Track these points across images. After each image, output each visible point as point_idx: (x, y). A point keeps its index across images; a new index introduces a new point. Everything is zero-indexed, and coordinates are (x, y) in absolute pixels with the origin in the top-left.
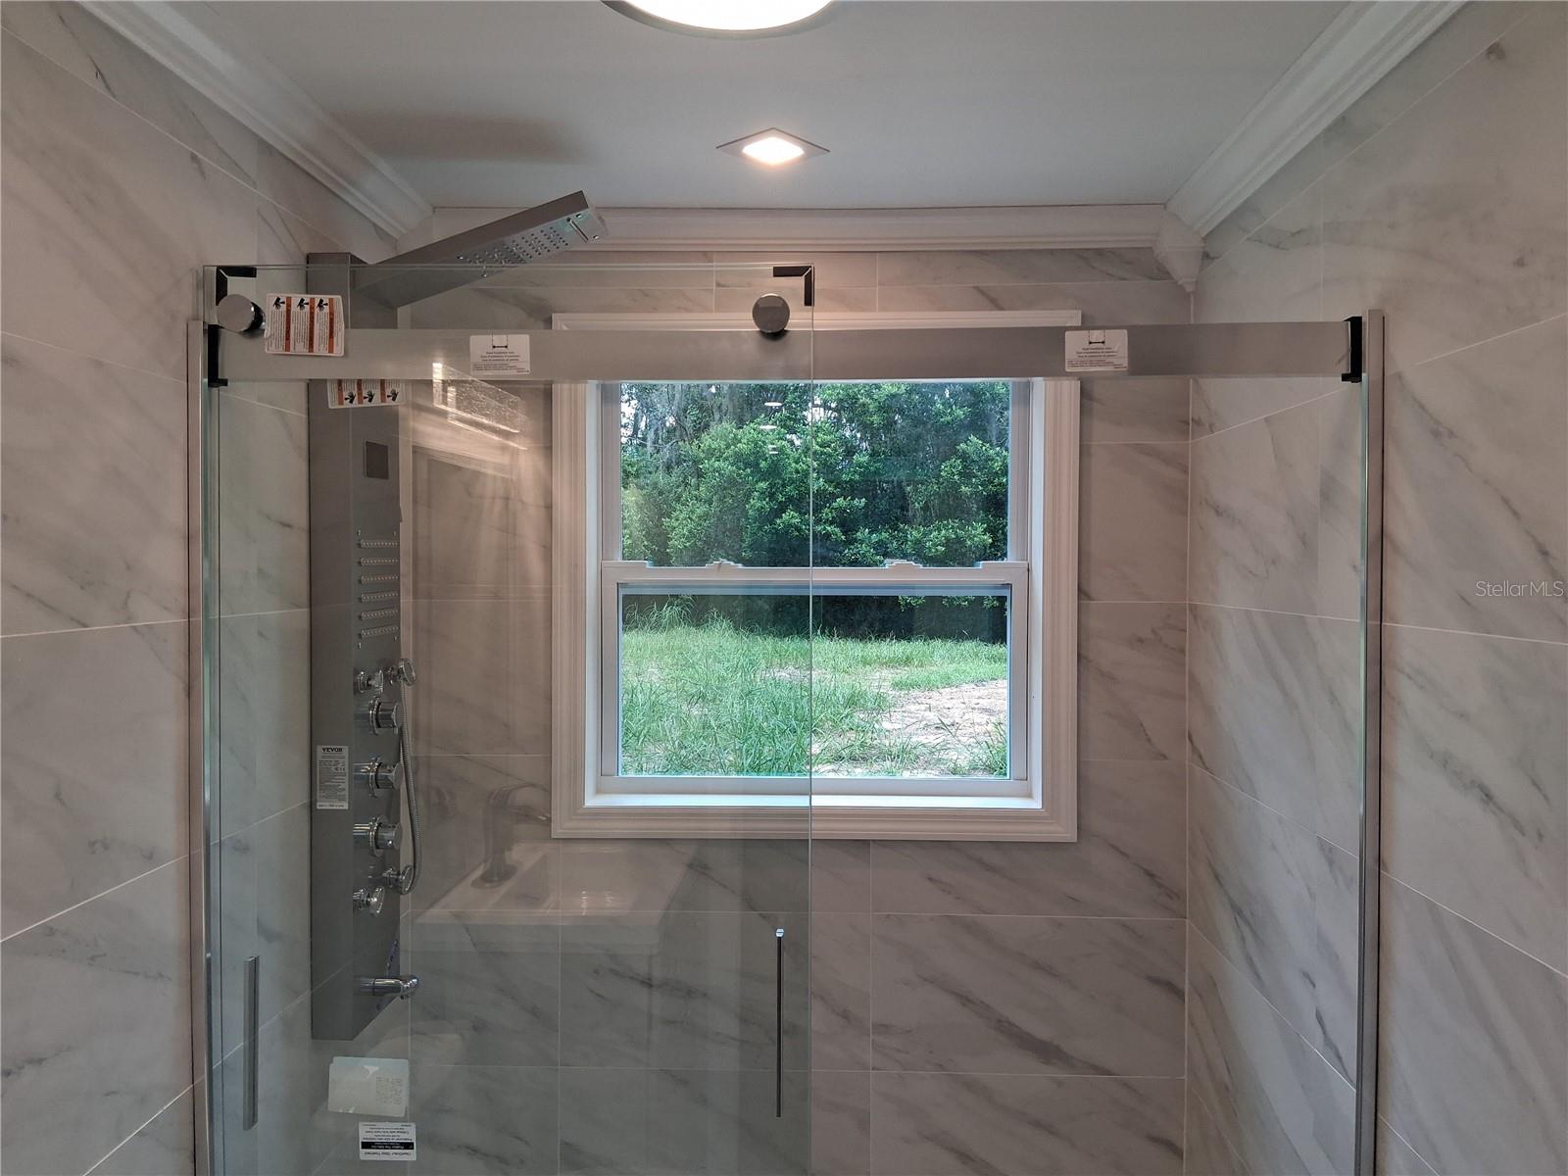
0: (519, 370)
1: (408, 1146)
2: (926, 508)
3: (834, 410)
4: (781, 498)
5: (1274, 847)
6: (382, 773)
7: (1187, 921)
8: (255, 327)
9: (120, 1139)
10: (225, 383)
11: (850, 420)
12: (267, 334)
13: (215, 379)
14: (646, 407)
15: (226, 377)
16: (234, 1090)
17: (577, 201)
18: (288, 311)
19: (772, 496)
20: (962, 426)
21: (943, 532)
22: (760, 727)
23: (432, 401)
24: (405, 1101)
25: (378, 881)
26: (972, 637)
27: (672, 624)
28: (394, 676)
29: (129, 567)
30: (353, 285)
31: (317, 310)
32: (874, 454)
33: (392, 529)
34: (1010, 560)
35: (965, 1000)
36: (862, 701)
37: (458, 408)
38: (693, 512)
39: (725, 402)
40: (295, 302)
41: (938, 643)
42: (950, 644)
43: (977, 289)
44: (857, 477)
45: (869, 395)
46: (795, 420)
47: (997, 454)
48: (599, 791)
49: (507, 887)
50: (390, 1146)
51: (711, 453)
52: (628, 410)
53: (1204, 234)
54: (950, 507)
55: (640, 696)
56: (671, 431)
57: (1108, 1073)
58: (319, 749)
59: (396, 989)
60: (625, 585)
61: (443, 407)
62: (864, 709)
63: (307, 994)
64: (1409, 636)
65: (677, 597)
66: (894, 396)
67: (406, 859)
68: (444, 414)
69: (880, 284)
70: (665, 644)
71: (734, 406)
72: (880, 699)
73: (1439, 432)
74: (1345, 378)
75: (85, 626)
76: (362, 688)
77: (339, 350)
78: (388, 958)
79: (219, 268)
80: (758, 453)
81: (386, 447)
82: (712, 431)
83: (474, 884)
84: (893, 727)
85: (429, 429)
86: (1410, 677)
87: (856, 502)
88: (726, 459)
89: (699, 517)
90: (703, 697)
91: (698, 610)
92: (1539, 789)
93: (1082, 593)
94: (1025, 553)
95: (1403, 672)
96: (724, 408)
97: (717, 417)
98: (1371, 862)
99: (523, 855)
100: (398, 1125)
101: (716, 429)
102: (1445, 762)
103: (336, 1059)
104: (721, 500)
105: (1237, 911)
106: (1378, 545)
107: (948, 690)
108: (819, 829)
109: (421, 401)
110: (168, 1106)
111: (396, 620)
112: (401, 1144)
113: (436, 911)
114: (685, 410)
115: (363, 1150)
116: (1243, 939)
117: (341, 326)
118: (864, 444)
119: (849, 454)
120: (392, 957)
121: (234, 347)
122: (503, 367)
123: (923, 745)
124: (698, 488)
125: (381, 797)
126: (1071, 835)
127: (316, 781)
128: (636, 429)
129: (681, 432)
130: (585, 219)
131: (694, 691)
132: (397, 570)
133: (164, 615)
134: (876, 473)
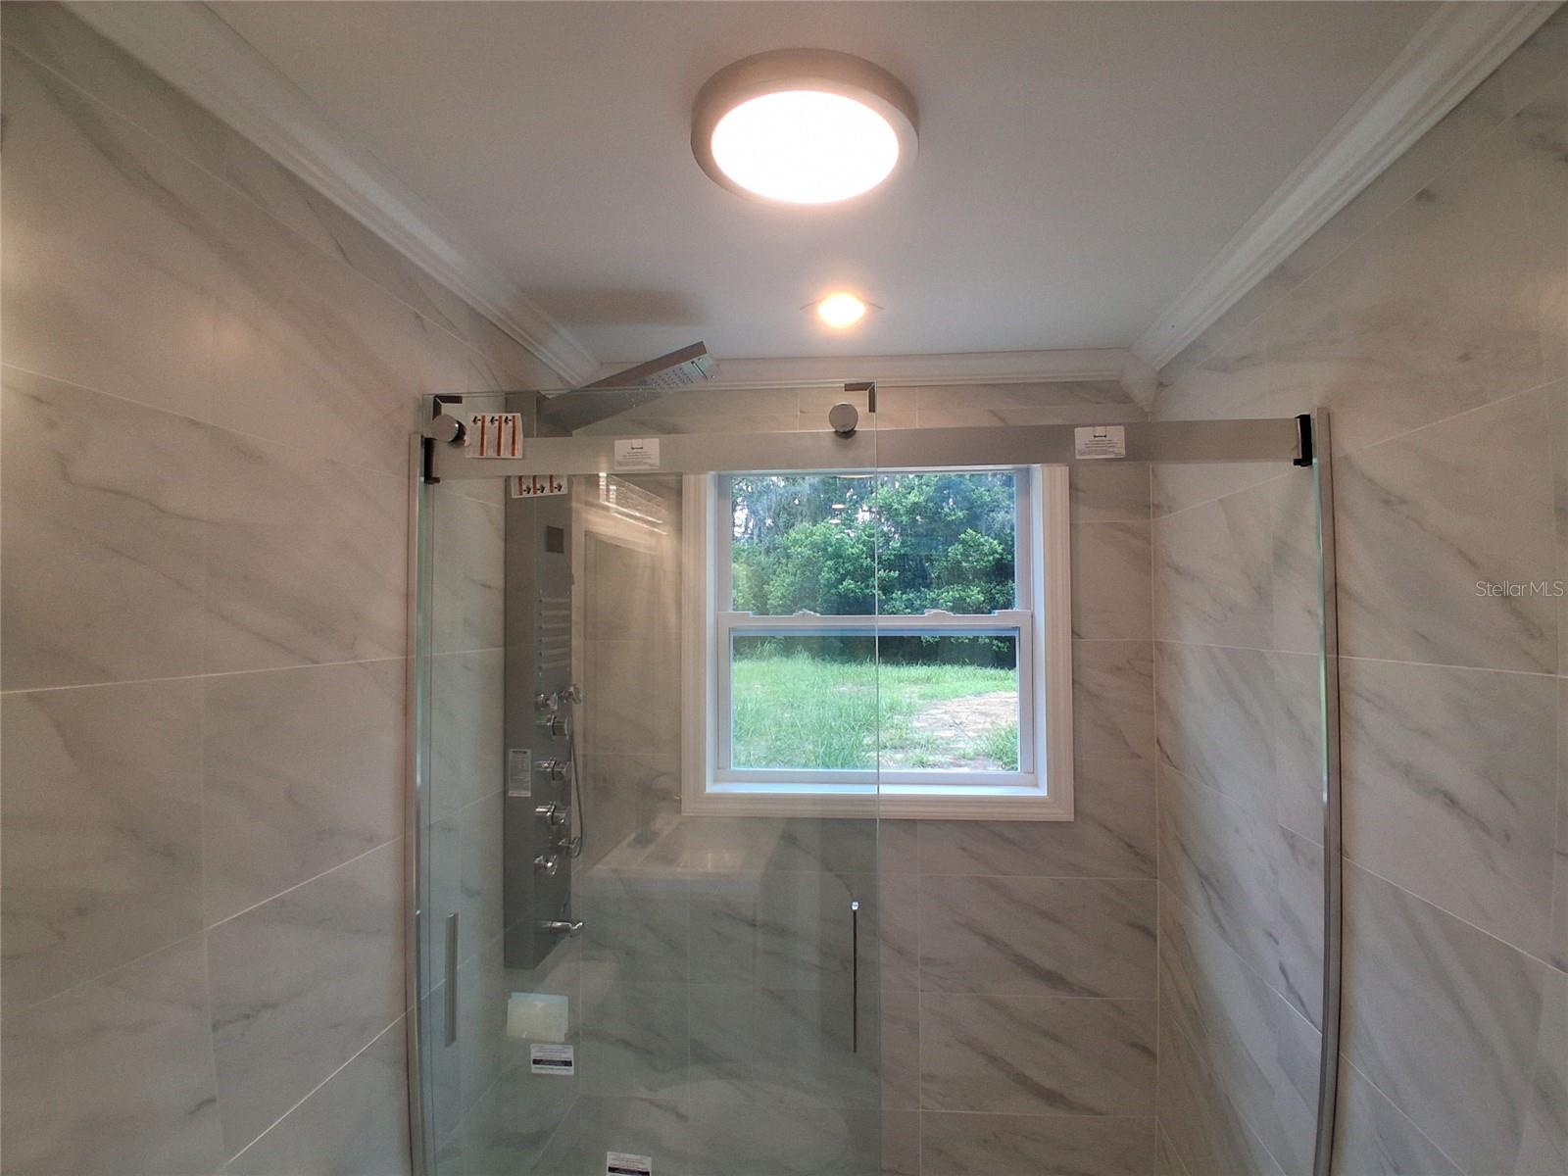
0: (651, 465)
1: (568, 1063)
2: (938, 577)
3: (876, 514)
4: (842, 571)
5: (1237, 830)
6: (557, 769)
7: (1158, 881)
8: (459, 437)
9: (345, 1060)
10: (437, 480)
11: (887, 520)
12: (466, 444)
13: (429, 477)
14: (753, 512)
15: (438, 476)
16: (437, 1016)
17: (698, 349)
18: (483, 427)
19: (836, 570)
20: (961, 523)
21: (951, 593)
22: (831, 727)
23: (598, 498)
24: (564, 1028)
25: (558, 850)
26: (972, 663)
27: (770, 656)
28: (566, 697)
30: (539, 413)
31: (503, 424)
32: (903, 544)
33: (566, 590)
34: (1017, 608)
35: (989, 939)
36: (899, 708)
37: (618, 505)
38: (784, 581)
39: (805, 509)
40: (488, 419)
41: (948, 667)
42: (956, 668)
43: (991, 411)
44: (892, 557)
45: (900, 503)
46: (850, 520)
47: (986, 541)
48: (716, 780)
49: (652, 847)
50: (555, 1063)
51: (796, 542)
52: (740, 516)
53: (1158, 368)
54: (955, 576)
55: (749, 705)
56: (770, 528)
57: (1100, 995)
58: (511, 751)
59: (564, 930)
60: (735, 629)
61: (606, 503)
62: (900, 713)
64: (1367, 665)
65: (774, 637)
66: (916, 503)
67: (575, 833)
68: (607, 509)
69: (919, 409)
70: (766, 669)
71: (811, 513)
72: (911, 706)
73: (1389, 501)
74: (1297, 462)
75: (317, 663)
76: (542, 706)
77: (519, 455)
78: (561, 905)
79: (436, 396)
80: (827, 543)
81: (562, 530)
82: (796, 528)
84: (920, 726)
85: (598, 519)
86: (1368, 700)
87: (892, 573)
88: (805, 546)
89: (788, 585)
91: (788, 646)
92: (1506, 796)
93: (1075, 634)
94: (1029, 602)
95: (1361, 696)
96: (804, 513)
97: (800, 519)
98: (1334, 852)
99: (664, 824)
100: (559, 1047)
101: (798, 527)
102: (1407, 771)
103: (514, 994)
104: (803, 573)
105: (1204, 879)
106: (1334, 593)
107: (957, 699)
109: (590, 499)
110: (384, 1032)
111: (568, 656)
112: (563, 1062)
113: (599, 866)
114: (778, 515)
115: (534, 1066)
116: (1209, 899)
117: (519, 437)
118: (896, 536)
119: (887, 542)
120: (565, 905)
121: (443, 453)
122: (639, 463)
123: (942, 738)
124: (787, 565)
125: (556, 787)
126: (1071, 818)
127: (508, 776)
128: (746, 528)
129: (776, 529)
130: (705, 362)
131: (785, 700)
132: (568, 619)
133: (384, 655)
134: (905, 555)
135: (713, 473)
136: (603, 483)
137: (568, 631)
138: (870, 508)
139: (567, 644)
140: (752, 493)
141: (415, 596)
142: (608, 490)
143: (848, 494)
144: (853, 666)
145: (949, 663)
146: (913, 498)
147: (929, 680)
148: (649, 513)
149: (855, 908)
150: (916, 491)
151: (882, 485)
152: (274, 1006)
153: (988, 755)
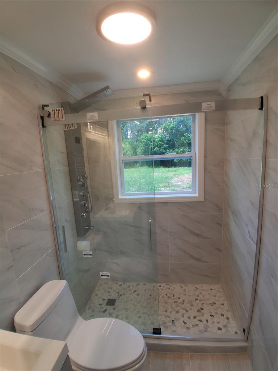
0: (96, 119)
1: (91, 255)
2: (178, 146)
3: (163, 130)
4: (155, 145)
6: (84, 194)
7: (223, 214)
8: (49, 115)
9: (42, 257)
10: (46, 127)
11: (165, 132)
12: (51, 117)
13: (44, 126)
14: (132, 132)
17: (107, 88)
18: (54, 112)
19: (153, 145)
20: (184, 131)
21: (181, 149)
23: (88, 129)
24: (90, 248)
25: (87, 212)
26: (186, 166)
27: (138, 167)
28: (85, 178)
29: (31, 161)
31: (59, 111)
32: (170, 138)
33: (82, 152)
34: (192, 152)
35: (184, 228)
37: (93, 131)
39: (145, 130)
40: (55, 110)
41: (181, 168)
42: (183, 168)
43: (185, 100)
44: (167, 141)
45: (169, 127)
47: (190, 136)
48: (121, 195)
49: (109, 211)
50: (88, 255)
51: (143, 139)
52: (129, 133)
53: (228, 86)
54: (182, 145)
56: (136, 135)
57: (208, 238)
58: (73, 191)
59: (89, 228)
60: (124, 160)
61: (90, 131)
62: (169, 179)
63: (76, 230)
64: (272, 161)
66: (172, 127)
67: (90, 208)
68: (91, 132)
72: (171, 177)
74: (259, 109)
75: (23, 172)
76: (79, 180)
77: (64, 119)
79: (43, 105)
80: (151, 138)
81: (79, 138)
82: (143, 135)
83: (104, 210)
84: (173, 182)
85: (89, 135)
87: (167, 145)
88: (145, 139)
89: (142, 149)
90: (143, 178)
93: (205, 157)
94: (195, 151)
97: (144, 133)
98: (261, 206)
99: (111, 205)
100: (89, 252)
101: (144, 135)
103: (78, 242)
104: (145, 146)
105: (233, 212)
106: (266, 143)
107: (182, 175)
108: (156, 201)
110: (51, 250)
111: (84, 168)
113: (97, 215)
114: (138, 132)
115: (84, 256)
116: (234, 217)
117: (63, 114)
118: (168, 136)
119: (165, 137)
120: (89, 223)
121: (46, 120)
122: (93, 119)
123: (178, 184)
124: (141, 144)
125: (85, 198)
126: (203, 200)
127: (73, 196)
128: (131, 136)
129: (138, 136)
130: (109, 91)
131: (141, 177)
132: (83, 159)
133: (39, 170)
134: (170, 140)
135: (115, 120)
136: (89, 125)
137: (84, 162)
138: (161, 129)
139: (84, 165)
140: (132, 127)
141: (45, 155)
142: (90, 127)
143: (156, 125)
144: (158, 168)
145: (181, 167)
146: (172, 125)
147: (176, 171)
148: (102, 133)
149: (150, 221)
150: (172, 124)
151: (164, 123)
152: (24, 246)
153: (189, 188)
